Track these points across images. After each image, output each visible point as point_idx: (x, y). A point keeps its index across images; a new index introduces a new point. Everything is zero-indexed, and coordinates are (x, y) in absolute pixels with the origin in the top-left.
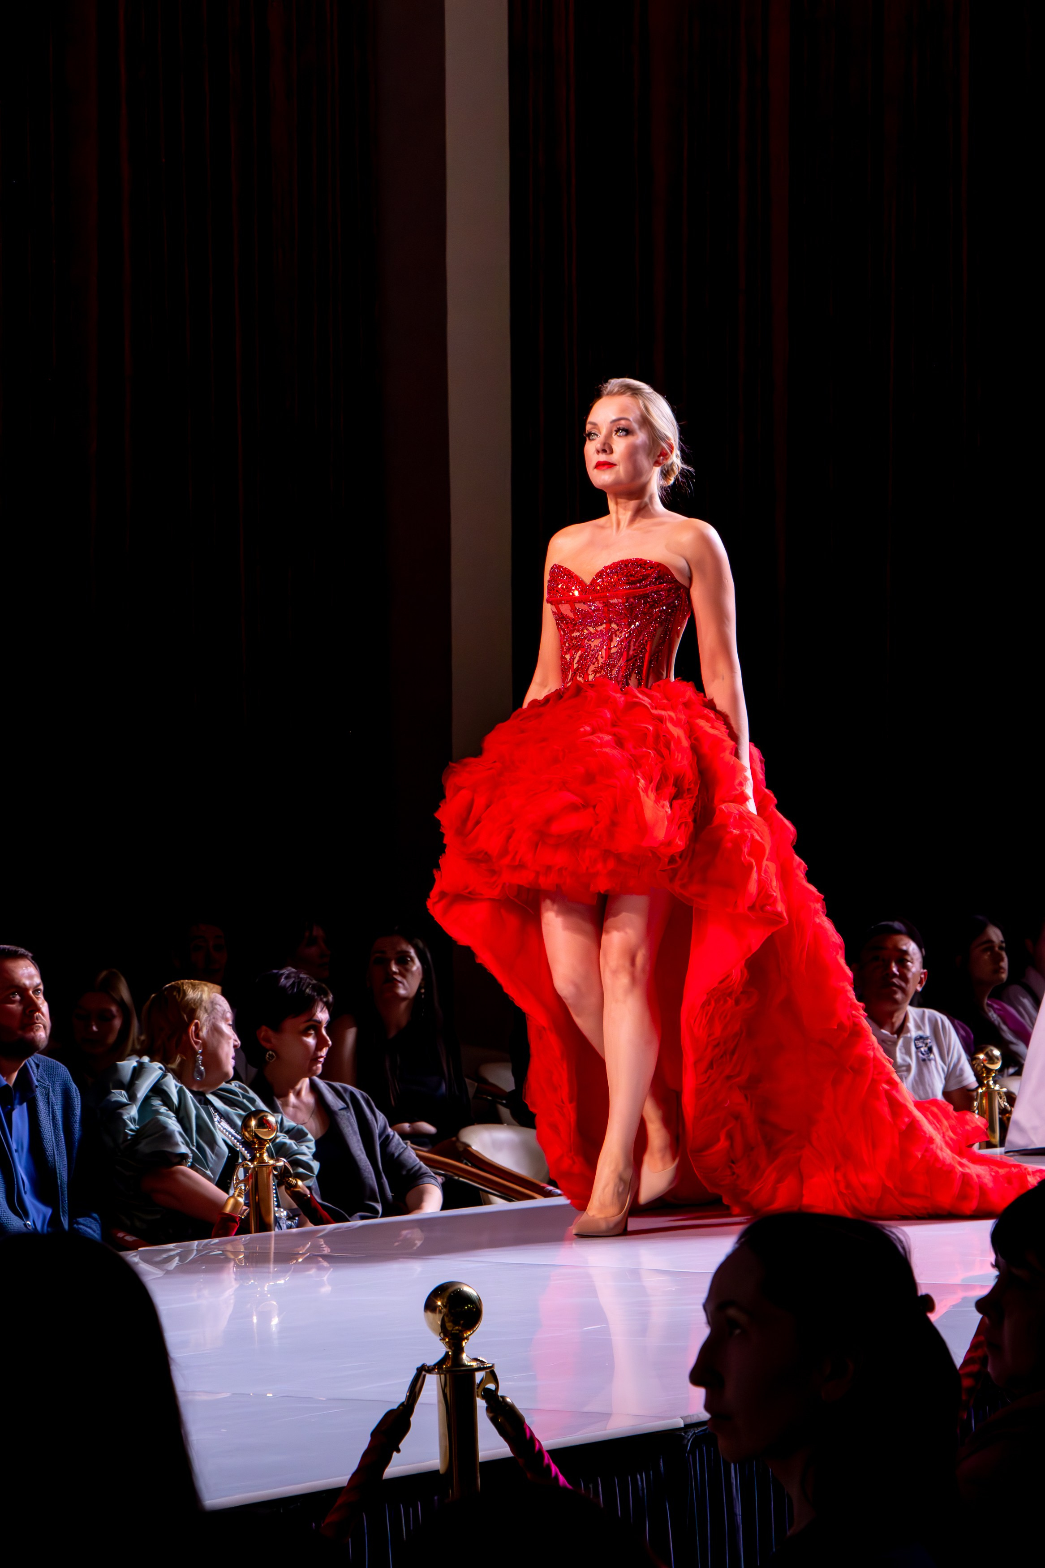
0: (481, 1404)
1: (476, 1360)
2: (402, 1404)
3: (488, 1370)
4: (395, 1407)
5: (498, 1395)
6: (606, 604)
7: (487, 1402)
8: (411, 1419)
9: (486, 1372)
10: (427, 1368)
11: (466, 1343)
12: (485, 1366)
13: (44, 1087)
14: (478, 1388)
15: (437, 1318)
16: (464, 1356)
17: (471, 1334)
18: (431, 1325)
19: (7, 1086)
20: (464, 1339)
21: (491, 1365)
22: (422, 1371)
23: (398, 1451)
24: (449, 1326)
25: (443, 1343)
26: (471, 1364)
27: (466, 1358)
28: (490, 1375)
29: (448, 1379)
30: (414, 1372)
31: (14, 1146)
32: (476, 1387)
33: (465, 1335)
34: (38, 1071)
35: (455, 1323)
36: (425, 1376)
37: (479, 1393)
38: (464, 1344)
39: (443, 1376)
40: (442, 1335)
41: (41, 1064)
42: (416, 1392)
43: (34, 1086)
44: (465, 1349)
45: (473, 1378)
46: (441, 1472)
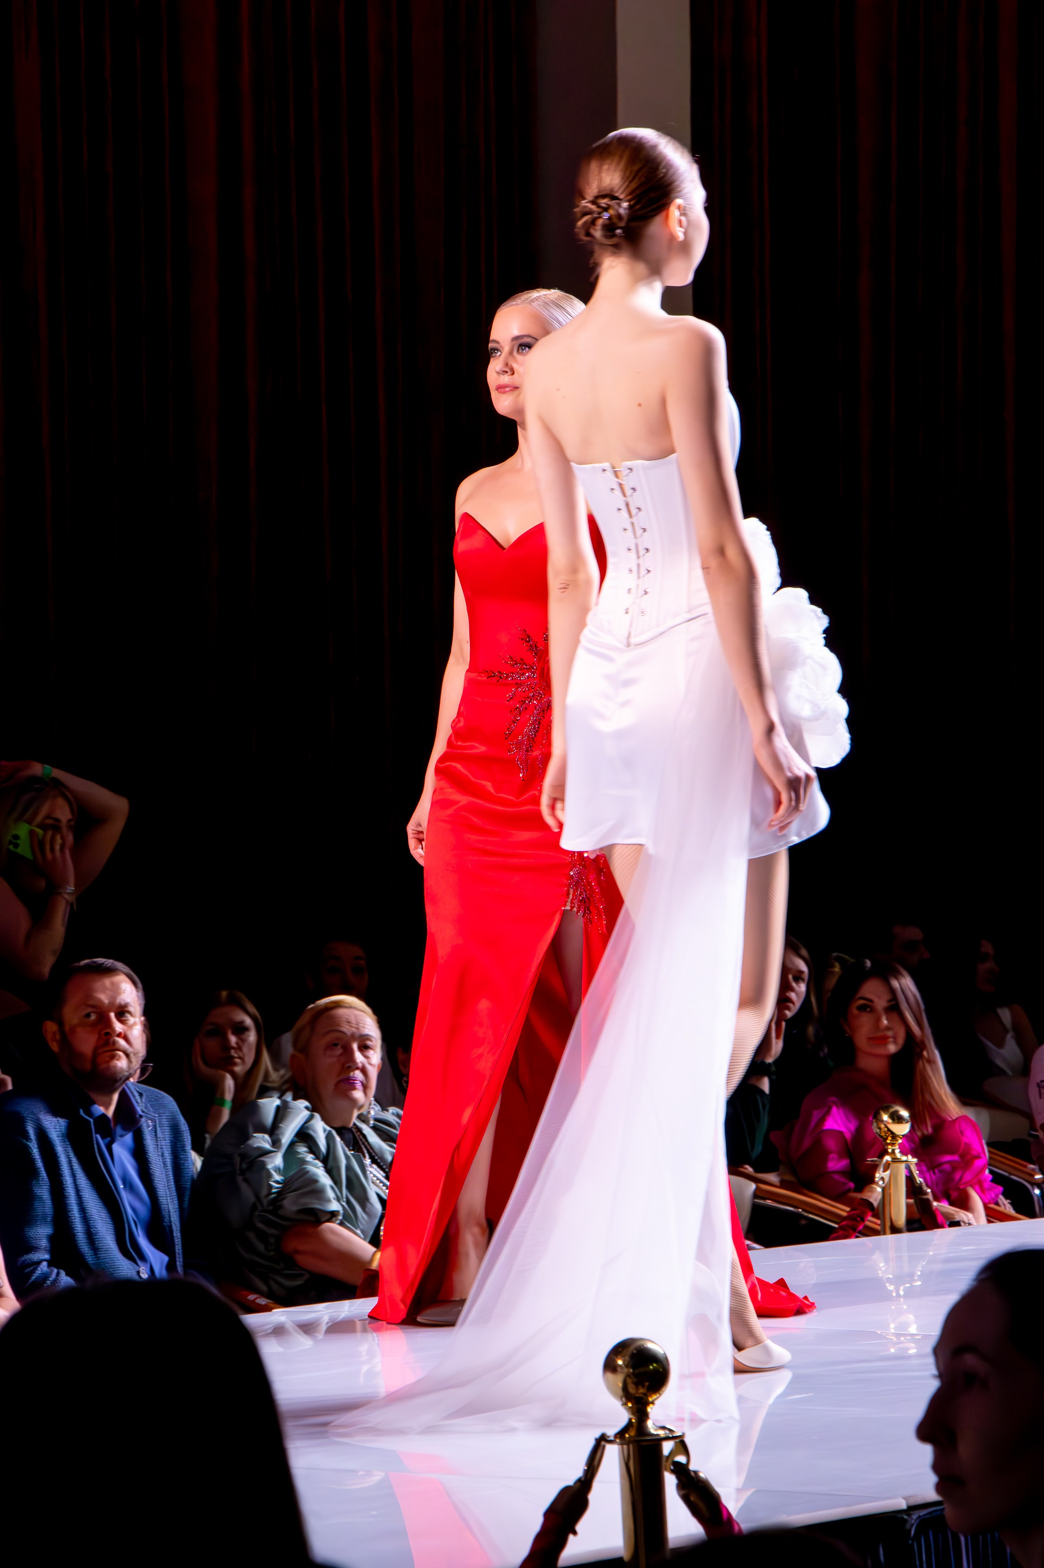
1: (663, 1428)
2: (579, 1481)
3: (677, 1440)
4: (570, 1483)
5: (689, 1470)
7: (677, 1477)
8: (590, 1497)
9: (675, 1442)
10: (606, 1438)
12: (674, 1435)
13: (150, 1119)
14: (666, 1461)
15: (619, 1379)
16: (650, 1423)
19: (106, 1116)
20: (648, 1403)
21: (680, 1434)
22: (601, 1441)
23: (575, 1534)
24: (632, 1389)
25: (625, 1408)
26: (658, 1433)
27: (651, 1426)
28: (680, 1447)
29: (631, 1450)
30: (592, 1444)
33: (650, 1400)
34: (141, 1100)
35: (639, 1386)
36: (604, 1447)
37: (668, 1467)
38: (649, 1409)
39: (625, 1447)
40: (624, 1399)
42: (594, 1466)
43: (138, 1116)
44: (650, 1416)
45: (660, 1449)
46: (626, 1559)
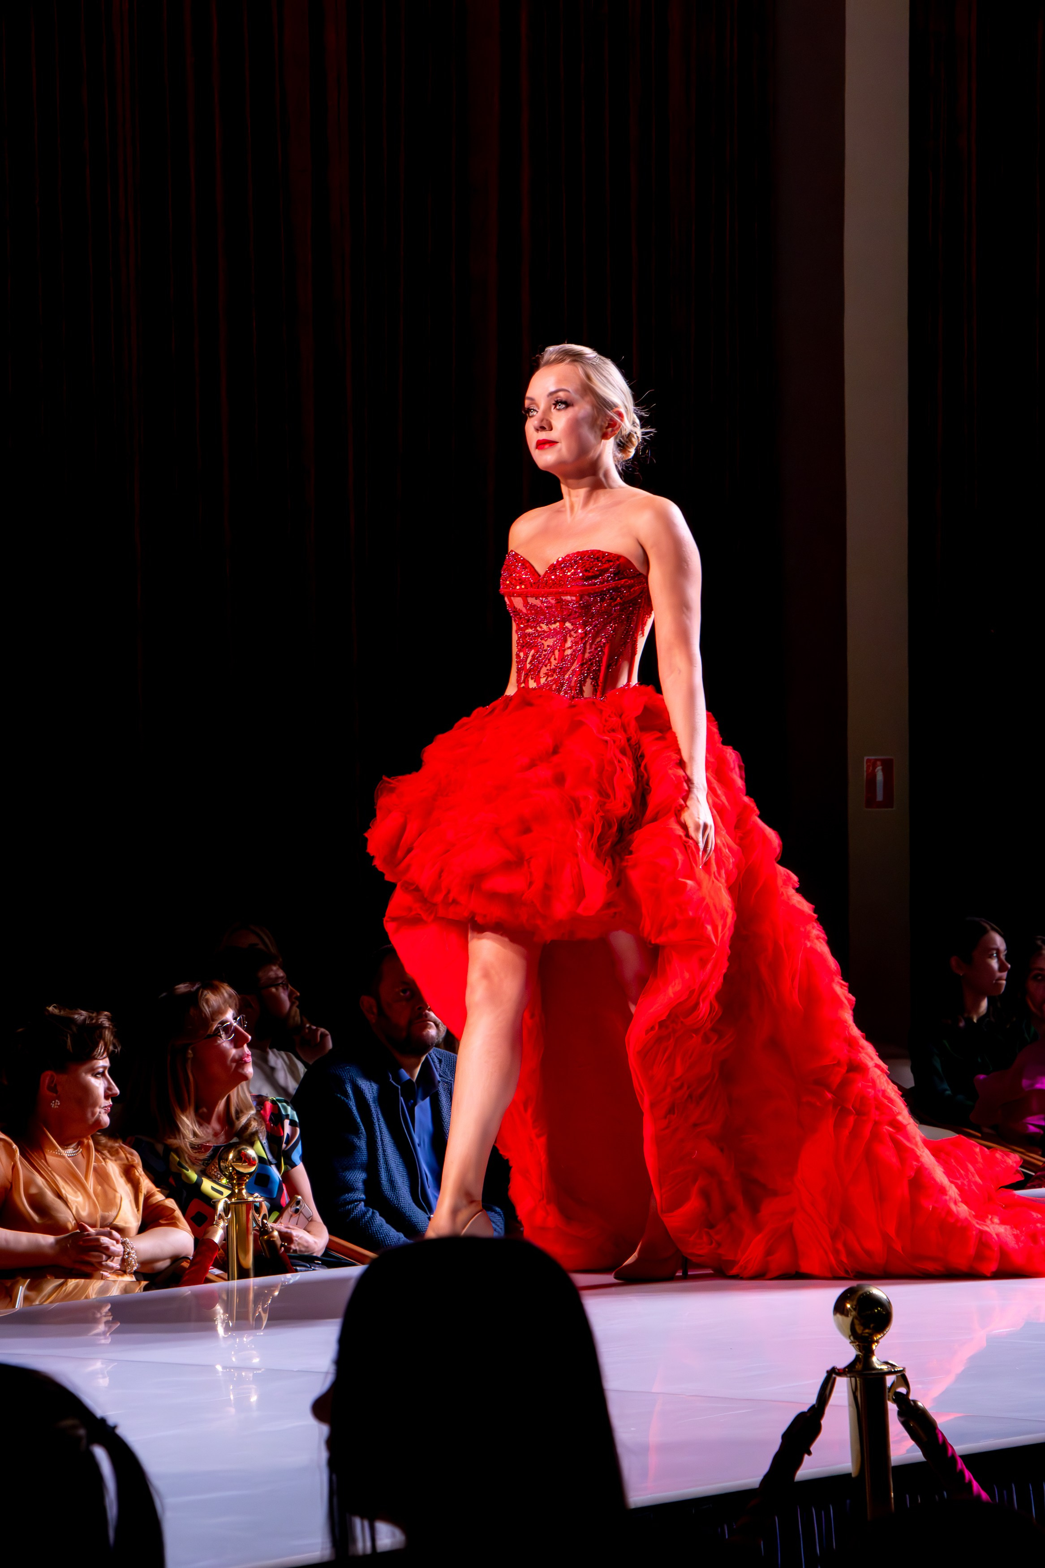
0: (892, 1408)
1: (887, 1363)
2: (812, 1408)
3: (899, 1374)
4: (805, 1409)
5: (909, 1399)
6: (559, 601)
7: (898, 1406)
8: (823, 1422)
9: (897, 1376)
10: (837, 1371)
11: (876, 1346)
12: (896, 1370)
13: (447, 1083)
14: (889, 1392)
15: (848, 1320)
16: (874, 1359)
17: (882, 1337)
18: (840, 1327)
19: (410, 1081)
20: (873, 1342)
21: (902, 1369)
22: (833, 1373)
23: (810, 1453)
24: (859, 1329)
25: (853, 1346)
26: (882, 1368)
27: (876, 1361)
28: (901, 1380)
29: (858, 1382)
30: (825, 1375)
31: (417, 1141)
32: (887, 1390)
33: (875, 1338)
34: (440, 1066)
35: (865, 1326)
36: (835, 1379)
37: (891, 1398)
38: (874, 1347)
39: (853, 1379)
40: (852, 1338)
41: (443, 1060)
42: (826, 1395)
43: (437, 1082)
44: (875, 1353)
45: (883, 1381)
46: (853, 1476)
